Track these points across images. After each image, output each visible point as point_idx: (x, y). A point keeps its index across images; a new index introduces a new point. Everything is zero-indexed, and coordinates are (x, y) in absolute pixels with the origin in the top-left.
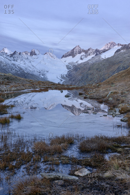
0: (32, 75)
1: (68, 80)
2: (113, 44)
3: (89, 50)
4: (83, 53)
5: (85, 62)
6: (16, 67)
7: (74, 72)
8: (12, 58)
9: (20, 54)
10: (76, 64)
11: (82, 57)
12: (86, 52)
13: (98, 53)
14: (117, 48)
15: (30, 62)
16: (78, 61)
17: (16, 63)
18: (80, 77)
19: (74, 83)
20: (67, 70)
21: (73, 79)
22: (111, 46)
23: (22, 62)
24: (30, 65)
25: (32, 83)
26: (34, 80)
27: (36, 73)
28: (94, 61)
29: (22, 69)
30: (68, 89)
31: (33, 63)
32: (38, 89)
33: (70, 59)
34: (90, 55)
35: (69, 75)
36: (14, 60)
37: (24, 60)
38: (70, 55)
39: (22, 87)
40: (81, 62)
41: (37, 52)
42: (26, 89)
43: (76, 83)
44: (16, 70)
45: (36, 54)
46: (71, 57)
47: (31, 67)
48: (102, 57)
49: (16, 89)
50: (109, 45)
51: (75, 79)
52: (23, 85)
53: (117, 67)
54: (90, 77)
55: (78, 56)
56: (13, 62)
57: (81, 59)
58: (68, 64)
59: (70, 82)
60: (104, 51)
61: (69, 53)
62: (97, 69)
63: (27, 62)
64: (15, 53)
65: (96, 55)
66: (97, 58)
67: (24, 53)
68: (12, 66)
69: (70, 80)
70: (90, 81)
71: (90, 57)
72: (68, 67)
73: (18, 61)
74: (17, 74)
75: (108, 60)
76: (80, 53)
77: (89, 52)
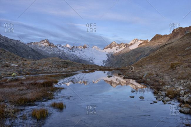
0: (85, 61)
1: (108, 64)
2: (137, 40)
3: (121, 44)
4: (118, 46)
5: (119, 52)
6: (74, 56)
7: (112, 58)
8: (72, 50)
9: (77, 47)
10: (113, 53)
11: (117, 49)
12: (119, 45)
13: (127, 46)
14: (139, 42)
15: (83, 52)
16: (114, 51)
17: (74, 53)
18: (116, 61)
19: (112, 65)
20: (107, 57)
21: (111, 63)
22: (135, 41)
23: (78, 53)
24: (83, 54)
25: (84, 66)
26: (85, 64)
27: (87, 60)
28: (125, 51)
29: (78, 57)
30: (109, 70)
31: (85, 53)
32: (87, 71)
33: (109, 50)
34: (122, 47)
35: (109, 60)
36: (73, 52)
37: (79, 51)
38: (109, 47)
39: (76, 69)
40: (116, 52)
41: (87, 46)
42: (79, 70)
43: (113, 65)
44: (74, 58)
45: (87, 48)
46: (110, 48)
47: (84, 55)
48: (130, 49)
49: (71, 70)
50: (135, 40)
51: (113, 63)
52: (77, 68)
53: (140, 55)
54: (122, 61)
55: (114, 48)
56: (72, 53)
57: (116, 50)
58: (107, 53)
59: (110, 65)
60: (131, 45)
61: (108, 46)
62: (127, 56)
63: (81, 52)
64: (73, 47)
65: (126, 47)
66: (127, 49)
67: (79, 47)
68: (72, 55)
69: (109, 63)
70: (123, 64)
71: (122, 49)
72: (108, 55)
73: (75, 52)
74: (75, 60)
75: (134, 50)
76: (115, 46)
77: (121, 45)
